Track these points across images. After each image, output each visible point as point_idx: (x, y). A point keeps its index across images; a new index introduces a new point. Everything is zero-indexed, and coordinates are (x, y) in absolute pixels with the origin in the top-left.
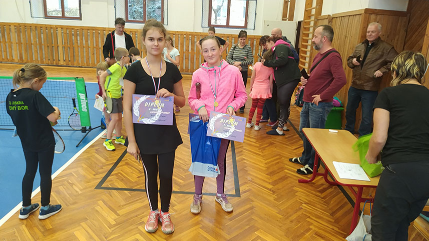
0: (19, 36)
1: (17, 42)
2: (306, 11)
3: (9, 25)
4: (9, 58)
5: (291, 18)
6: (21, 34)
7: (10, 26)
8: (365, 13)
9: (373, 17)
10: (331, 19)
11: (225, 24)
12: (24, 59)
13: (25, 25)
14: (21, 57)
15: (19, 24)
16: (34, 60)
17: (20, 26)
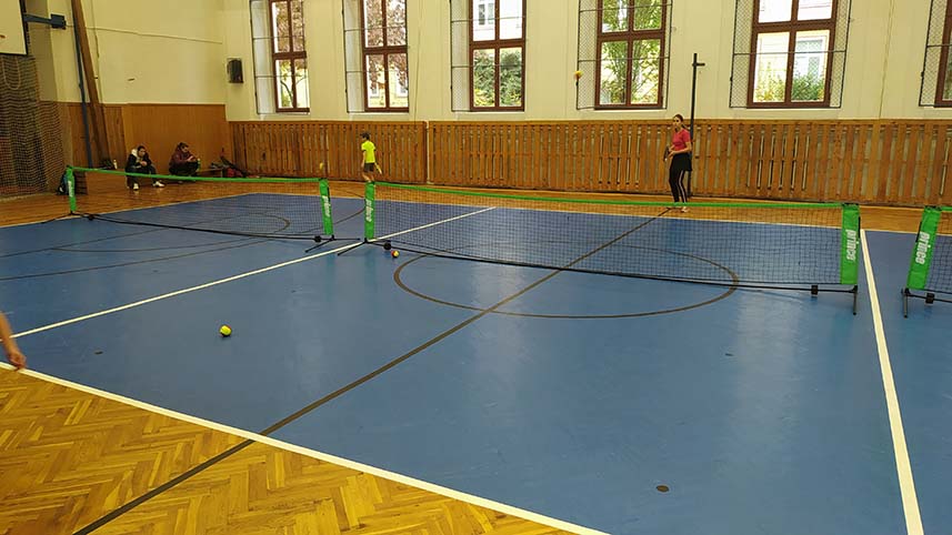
0: (887, 146)
1: (879, 158)
3: (869, 124)
4: (850, 193)
6: (893, 143)
7: (871, 126)
12: (887, 195)
13: (908, 124)
14: (882, 191)
15: (894, 121)
16: (913, 195)
17: (896, 126)
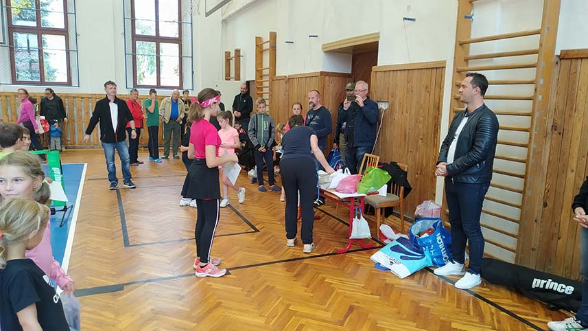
2: (257, 70)
5: (238, 78)
8: (321, 75)
9: (327, 78)
10: (289, 80)
11: (156, 84)
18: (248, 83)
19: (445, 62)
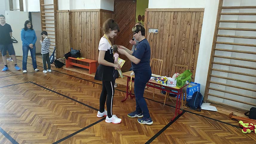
2: (41, 6)
8: (100, 11)
18: (30, 13)
19: (204, 9)
